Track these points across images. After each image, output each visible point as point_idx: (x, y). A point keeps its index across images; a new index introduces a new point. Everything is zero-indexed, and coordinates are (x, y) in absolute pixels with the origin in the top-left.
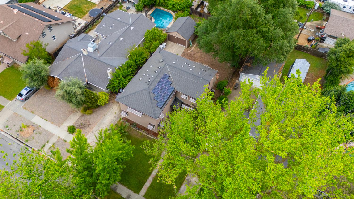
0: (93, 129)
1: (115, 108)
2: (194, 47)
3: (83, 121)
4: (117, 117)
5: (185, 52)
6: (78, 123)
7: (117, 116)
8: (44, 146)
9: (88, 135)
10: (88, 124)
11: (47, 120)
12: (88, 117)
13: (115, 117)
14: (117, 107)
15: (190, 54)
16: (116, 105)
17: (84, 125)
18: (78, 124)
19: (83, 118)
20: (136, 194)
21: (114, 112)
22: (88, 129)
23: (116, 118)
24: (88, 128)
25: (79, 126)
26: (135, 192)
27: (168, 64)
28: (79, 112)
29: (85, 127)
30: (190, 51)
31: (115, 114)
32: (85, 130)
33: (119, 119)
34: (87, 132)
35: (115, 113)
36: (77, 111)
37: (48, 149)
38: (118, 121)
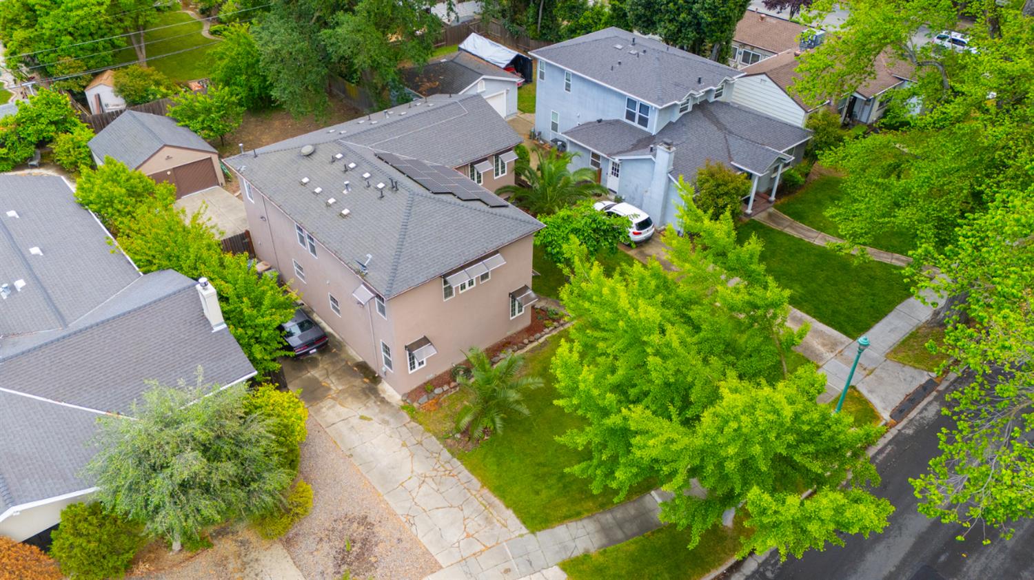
0: (399, 512)
1: (338, 415)
3: (326, 546)
4: (387, 418)
6: (321, 568)
7: (381, 416)
9: (420, 537)
10: (355, 525)
12: (320, 517)
13: (386, 422)
14: (338, 406)
16: (324, 410)
17: (354, 542)
18: (331, 570)
19: (306, 545)
21: (355, 421)
22: (382, 532)
23: (392, 421)
24: (376, 529)
25: (345, 567)
28: (253, 555)
29: (365, 541)
31: (370, 419)
32: (381, 545)
33: (404, 413)
34: (399, 540)
35: (362, 418)
36: (244, 564)
38: (413, 418)
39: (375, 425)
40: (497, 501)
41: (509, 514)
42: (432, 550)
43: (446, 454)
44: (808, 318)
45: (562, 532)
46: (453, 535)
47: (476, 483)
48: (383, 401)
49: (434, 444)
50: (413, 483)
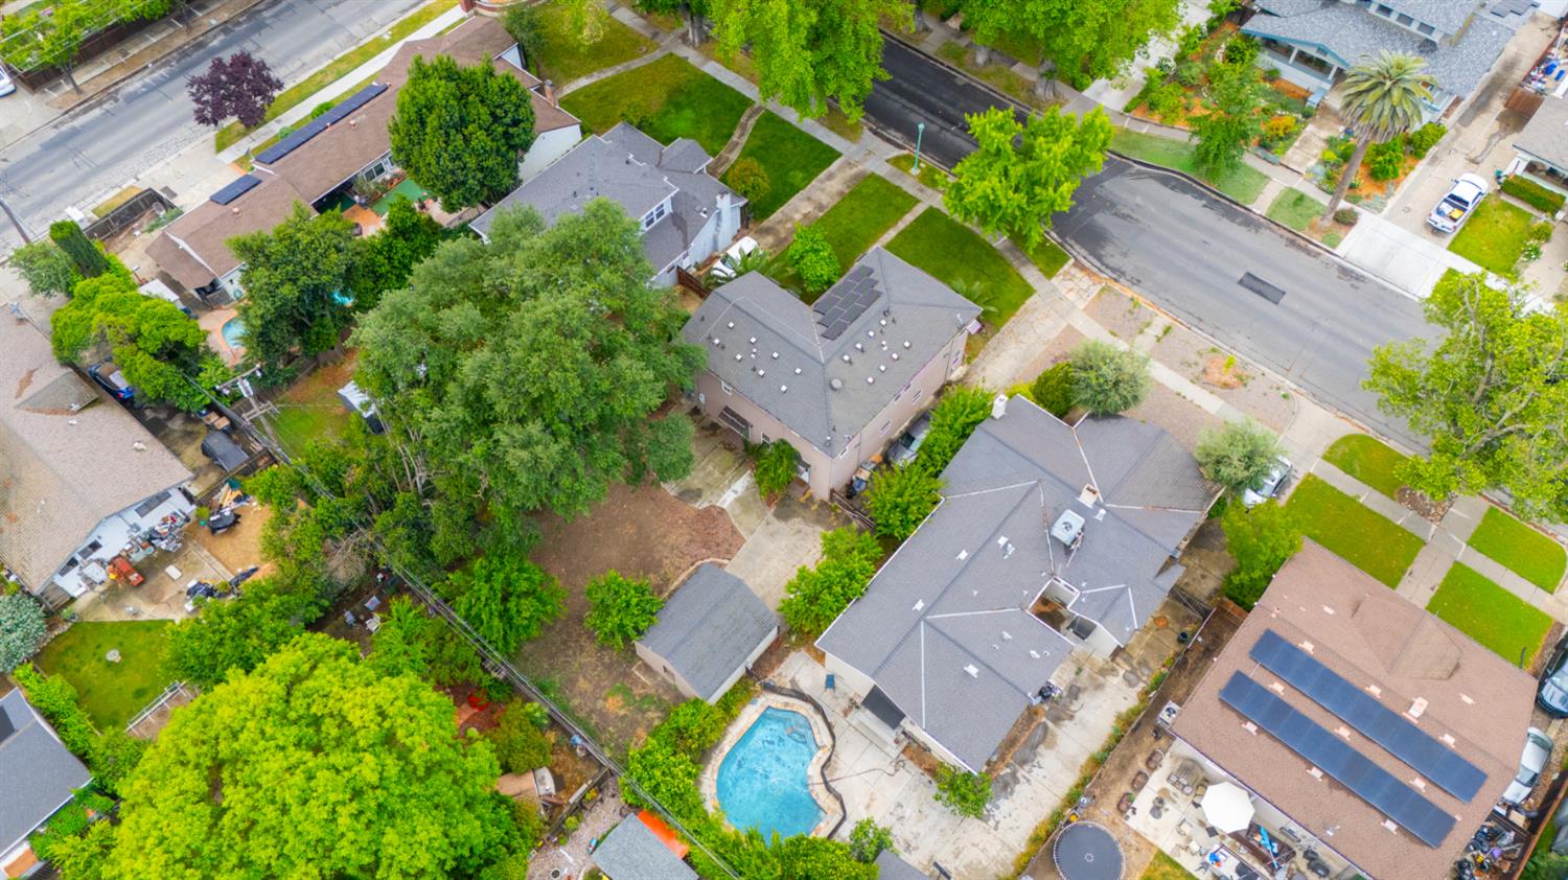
0: (1043, 348)
2: (680, 579)
5: (720, 561)
8: (1165, 332)
11: (1179, 394)
13: (984, 369)
15: (706, 545)
20: (935, 206)
26: (938, 210)
27: (819, 362)
30: (699, 563)
33: (973, 362)
37: (1154, 323)
38: (976, 356)
39: (988, 373)
40: (1022, 308)
41: (1028, 302)
42: (1060, 330)
43: (998, 335)
44: (825, 172)
45: (1030, 281)
46: (1049, 323)
47: (1013, 319)
48: (966, 375)
49: (992, 342)
50: (1024, 347)
